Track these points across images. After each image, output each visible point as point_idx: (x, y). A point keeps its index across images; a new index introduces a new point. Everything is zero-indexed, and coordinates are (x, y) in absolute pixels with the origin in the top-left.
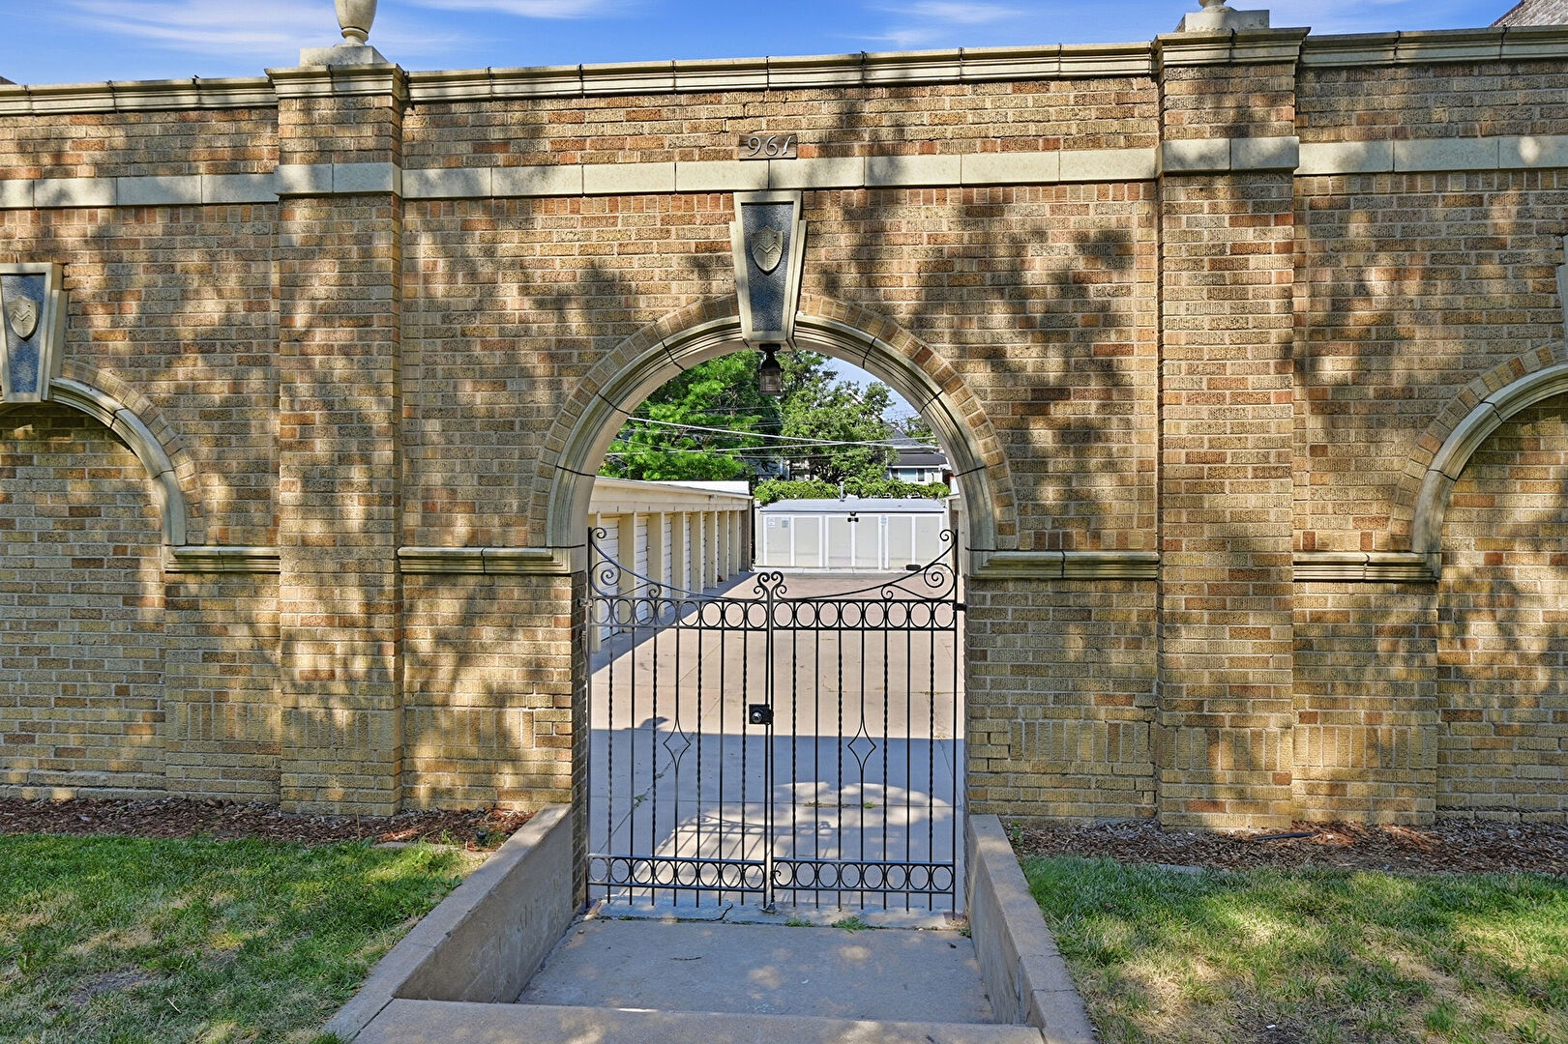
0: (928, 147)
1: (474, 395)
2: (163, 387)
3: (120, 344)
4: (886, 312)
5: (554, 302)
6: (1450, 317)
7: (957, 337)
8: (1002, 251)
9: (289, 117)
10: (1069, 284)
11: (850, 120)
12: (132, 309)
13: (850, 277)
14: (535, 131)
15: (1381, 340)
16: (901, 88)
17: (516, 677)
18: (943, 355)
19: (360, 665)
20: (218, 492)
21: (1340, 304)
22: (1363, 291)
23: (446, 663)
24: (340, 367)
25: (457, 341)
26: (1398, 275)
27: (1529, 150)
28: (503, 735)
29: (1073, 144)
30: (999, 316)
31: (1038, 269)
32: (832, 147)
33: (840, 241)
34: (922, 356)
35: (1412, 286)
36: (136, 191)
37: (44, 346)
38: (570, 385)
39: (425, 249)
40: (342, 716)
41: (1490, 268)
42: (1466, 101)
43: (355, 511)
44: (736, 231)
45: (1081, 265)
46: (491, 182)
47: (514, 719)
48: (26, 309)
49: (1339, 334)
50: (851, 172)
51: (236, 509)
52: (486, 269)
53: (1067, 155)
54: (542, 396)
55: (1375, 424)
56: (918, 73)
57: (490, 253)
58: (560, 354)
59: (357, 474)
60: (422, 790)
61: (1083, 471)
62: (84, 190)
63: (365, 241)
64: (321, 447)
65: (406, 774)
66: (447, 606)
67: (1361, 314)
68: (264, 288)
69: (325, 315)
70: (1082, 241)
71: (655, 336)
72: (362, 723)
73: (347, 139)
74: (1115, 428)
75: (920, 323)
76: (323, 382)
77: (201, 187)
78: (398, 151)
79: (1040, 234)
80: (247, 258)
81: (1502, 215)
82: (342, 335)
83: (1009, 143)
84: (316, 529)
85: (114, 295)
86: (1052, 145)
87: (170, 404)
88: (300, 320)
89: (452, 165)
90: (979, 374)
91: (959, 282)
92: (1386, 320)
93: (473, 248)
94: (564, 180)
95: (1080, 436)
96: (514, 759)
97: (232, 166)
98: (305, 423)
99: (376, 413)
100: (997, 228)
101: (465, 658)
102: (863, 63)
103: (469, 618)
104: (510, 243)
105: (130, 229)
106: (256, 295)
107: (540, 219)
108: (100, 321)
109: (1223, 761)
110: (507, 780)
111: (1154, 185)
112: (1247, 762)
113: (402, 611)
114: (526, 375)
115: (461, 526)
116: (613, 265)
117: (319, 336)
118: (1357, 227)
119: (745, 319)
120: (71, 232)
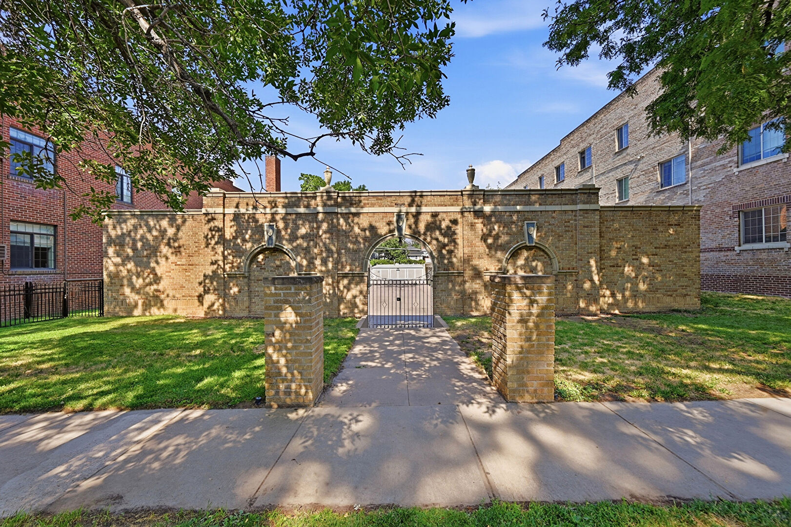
0: (426, 206)
1: (350, 246)
2: (295, 244)
3: (287, 237)
4: (419, 232)
5: (364, 230)
6: (507, 234)
7: (431, 237)
8: (438, 223)
9: (318, 199)
10: (449, 228)
11: (413, 201)
12: (289, 231)
13: (413, 226)
14: (360, 201)
15: (497, 237)
16: (421, 196)
17: (358, 293)
18: (429, 239)
19: (331, 292)
20: (305, 263)
21: (491, 232)
22: (494, 229)
23: (345, 291)
24: (327, 241)
25: (348, 237)
26: (499, 227)
27: (518, 208)
28: (355, 303)
29: (449, 206)
30: (437, 233)
31: (444, 225)
32: (410, 205)
33: (412, 220)
34: (425, 239)
35: (501, 229)
36: (290, 210)
37: (274, 237)
38: (367, 244)
39: (342, 221)
40: (328, 300)
41: (513, 226)
42: (509, 200)
43: (330, 265)
44: (395, 219)
45: (450, 225)
46: (353, 210)
47: (357, 300)
48: (271, 231)
49: (491, 236)
50: (413, 210)
51: (308, 266)
52: (352, 224)
53: (448, 207)
54: (362, 246)
55: (496, 251)
56: (424, 194)
57: (353, 222)
58: (365, 239)
59: (331, 259)
60: (341, 313)
61: (451, 258)
62: (281, 211)
63: (332, 220)
64: (324, 255)
65: (339, 311)
66: (346, 282)
67: (494, 233)
68: (313, 227)
69: (325, 232)
70: (450, 221)
71: (381, 236)
72: (332, 302)
73: (329, 203)
74: (456, 251)
75: (425, 234)
76: (325, 244)
77: (302, 210)
78: (338, 205)
79: (444, 220)
80: (310, 222)
81: (515, 218)
82: (328, 235)
83: (439, 205)
84: (324, 269)
85: (286, 228)
86: (446, 206)
87: (296, 247)
88: (321, 233)
89: (346, 207)
90: (434, 242)
91: (431, 228)
92: (497, 234)
93: (350, 221)
94: (365, 210)
95: (450, 252)
96: (357, 307)
97: (308, 206)
98: (322, 251)
99: (334, 249)
100: (437, 219)
101: (349, 290)
102: (416, 192)
103: (349, 284)
104: (356, 220)
105: (289, 217)
106: (312, 228)
107: (361, 216)
108: (283, 233)
109: (473, 304)
110: (356, 311)
111: (462, 212)
112: (477, 304)
113: (338, 282)
114: (359, 243)
115: (348, 268)
116: (374, 224)
117: (324, 236)
118: (493, 219)
119: (396, 233)
120: (278, 217)
